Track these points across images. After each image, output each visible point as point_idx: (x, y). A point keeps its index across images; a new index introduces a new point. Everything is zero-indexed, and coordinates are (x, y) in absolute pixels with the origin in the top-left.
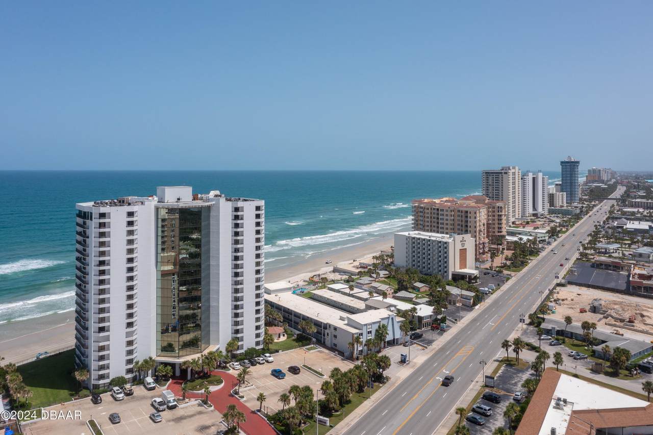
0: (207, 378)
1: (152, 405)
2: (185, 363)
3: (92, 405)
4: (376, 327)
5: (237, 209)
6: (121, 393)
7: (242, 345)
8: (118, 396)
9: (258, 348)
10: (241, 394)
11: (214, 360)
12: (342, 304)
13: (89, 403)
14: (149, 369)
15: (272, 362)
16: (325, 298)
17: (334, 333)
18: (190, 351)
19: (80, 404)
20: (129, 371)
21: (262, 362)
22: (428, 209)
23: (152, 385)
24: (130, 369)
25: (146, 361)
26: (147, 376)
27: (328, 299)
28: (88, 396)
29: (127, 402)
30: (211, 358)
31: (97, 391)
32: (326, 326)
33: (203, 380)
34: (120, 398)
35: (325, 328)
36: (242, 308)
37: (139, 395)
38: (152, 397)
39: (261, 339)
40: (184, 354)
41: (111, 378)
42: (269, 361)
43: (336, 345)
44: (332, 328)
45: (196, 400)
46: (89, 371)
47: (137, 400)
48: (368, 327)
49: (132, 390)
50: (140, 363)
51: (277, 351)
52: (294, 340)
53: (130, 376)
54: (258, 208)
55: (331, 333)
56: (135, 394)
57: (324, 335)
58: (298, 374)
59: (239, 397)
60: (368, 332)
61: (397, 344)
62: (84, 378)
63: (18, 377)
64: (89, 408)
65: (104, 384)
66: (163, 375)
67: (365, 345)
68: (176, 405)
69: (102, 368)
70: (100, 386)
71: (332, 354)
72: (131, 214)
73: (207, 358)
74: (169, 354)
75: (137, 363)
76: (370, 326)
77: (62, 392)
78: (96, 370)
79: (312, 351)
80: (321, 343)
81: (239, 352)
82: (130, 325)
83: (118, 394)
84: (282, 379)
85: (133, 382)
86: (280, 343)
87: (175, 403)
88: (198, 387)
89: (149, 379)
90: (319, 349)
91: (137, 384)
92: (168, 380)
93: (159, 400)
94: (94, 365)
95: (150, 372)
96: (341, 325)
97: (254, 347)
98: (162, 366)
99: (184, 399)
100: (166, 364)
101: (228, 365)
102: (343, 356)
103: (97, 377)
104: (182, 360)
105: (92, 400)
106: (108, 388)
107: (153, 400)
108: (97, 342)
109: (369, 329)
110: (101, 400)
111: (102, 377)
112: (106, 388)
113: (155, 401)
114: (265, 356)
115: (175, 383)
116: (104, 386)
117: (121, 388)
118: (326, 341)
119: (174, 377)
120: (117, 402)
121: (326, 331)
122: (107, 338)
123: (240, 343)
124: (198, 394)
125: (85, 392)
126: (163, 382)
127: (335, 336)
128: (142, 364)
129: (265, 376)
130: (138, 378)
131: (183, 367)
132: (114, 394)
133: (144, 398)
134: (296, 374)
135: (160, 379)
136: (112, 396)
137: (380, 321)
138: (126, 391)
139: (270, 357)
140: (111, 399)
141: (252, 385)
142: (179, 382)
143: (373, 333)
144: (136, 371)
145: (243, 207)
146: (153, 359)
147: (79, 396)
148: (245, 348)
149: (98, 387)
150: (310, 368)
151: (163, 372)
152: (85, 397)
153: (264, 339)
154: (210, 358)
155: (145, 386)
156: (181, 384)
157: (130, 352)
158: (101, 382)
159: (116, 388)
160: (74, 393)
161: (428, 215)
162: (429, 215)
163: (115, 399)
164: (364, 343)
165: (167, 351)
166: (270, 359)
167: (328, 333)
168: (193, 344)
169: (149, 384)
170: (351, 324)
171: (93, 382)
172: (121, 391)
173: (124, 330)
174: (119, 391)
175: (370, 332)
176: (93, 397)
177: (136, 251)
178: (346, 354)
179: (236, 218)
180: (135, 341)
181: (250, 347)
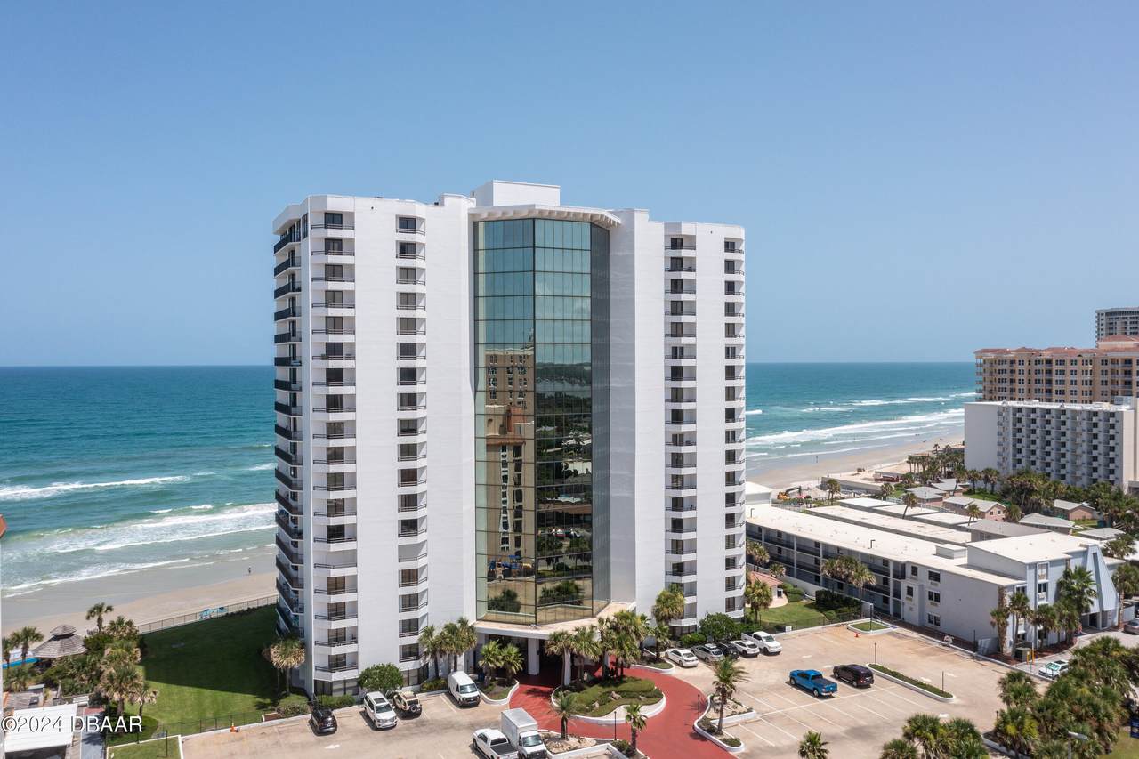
0: (616, 685)
1: (476, 749)
2: (556, 638)
3: (310, 735)
4: (1057, 574)
5: (676, 243)
6: (387, 708)
7: (693, 606)
8: (382, 716)
9: (732, 615)
10: (727, 733)
11: (634, 636)
13: (304, 731)
14: (460, 649)
15: (778, 653)
17: (929, 586)
18: (565, 613)
19: (280, 733)
20: (410, 652)
21: (751, 651)
22: (1021, 363)
23: (470, 694)
24: (411, 646)
25: (451, 629)
26: (456, 670)
28: (304, 712)
29: (404, 736)
30: (625, 629)
31: (324, 699)
32: (904, 570)
33: (607, 690)
34: (385, 721)
35: (900, 575)
36: (693, 507)
37: (438, 718)
38: (473, 727)
39: (738, 593)
40: (549, 619)
41: (362, 667)
42: (769, 651)
43: (938, 620)
44: (923, 575)
45: (599, 742)
46: (304, 645)
47: (432, 731)
48: (1039, 572)
49: (416, 702)
50: (436, 633)
51: (783, 628)
52: (810, 606)
53: (411, 665)
54: (730, 246)
55: (921, 587)
56: (425, 715)
57: (897, 594)
58: (867, 686)
59: (725, 741)
60: (1040, 585)
61: (1103, 627)
62: (292, 662)
63: (128, 649)
64: (304, 746)
65: (345, 681)
66: (498, 668)
68: (543, 752)
69: (338, 638)
70: (335, 687)
72: (407, 224)
73: (614, 628)
74: (510, 616)
75: (429, 632)
76: (1044, 571)
77: (239, 697)
78: (322, 644)
79: (872, 633)
80: (889, 613)
81: (685, 623)
82: (409, 527)
83: (379, 710)
84: (830, 697)
85: (419, 683)
87: (542, 747)
88: (597, 705)
89: (462, 678)
90: (889, 629)
91: (429, 690)
92: (510, 684)
93: (494, 734)
94: (317, 630)
95: (461, 660)
96: (950, 566)
97: (724, 612)
98: (493, 643)
99: (563, 738)
100: (504, 641)
101: (662, 654)
102: (973, 649)
103: (326, 663)
104: (545, 632)
105: (311, 722)
106: (354, 694)
107: (479, 732)
108: (327, 566)
109: (1041, 577)
110: (334, 724)
111: (338, 663)
112: (349, 693)
113: (484, 738)
114: (758, 638)
115: (529, 692)
116: (345, 689)
117: (390, 697)
118: (905, 608)
119: (523, 676)
120: (376, 732)
121: (905, 584)
122: (351, 559)
123: (688, 600)
124: (599, 725)
125: (294, 700)
126: (498, 689)
127: (935, 597)
128: (442, 636)
129: (780, 690)
130: (431, 673)
131: (553, 648)
132: (370, 711)
133: (448, 726)
134: (860, 686)
135: (491, 678)
136: (365, 715)
137: (1068, 560)
138: (401, 706)
139: (769, 639)
140: (363, 724)
141: (750, 710)
142: (541, 691)
143: (1052, 590)
144: (426, 654)
145: (692, 238)
146: (470, 624)
147: (279, 711)
148: (701, 615)
149: (327, 689)
150: (895, 674)
151: (498, 660)
152: (293, 715)
153: (746, 594)
154: (623, 627)
155: (450, 695)
156: (547, 695)
157: (411, 605)
158: (337, 676)
159: (374, 696)
160: (268, 701)
161: (1021, 377)
162: (1024, 377)
163: (373, 724)
165: (503, 609)
166: (773, 645)
167: (909, 589)
168: (567, 597)
169: (461, 689)
171: (316, 675)
172: (387, 702)
173: (393, 540)
174: (383, 704)
175: (1043, 587)
176: (315, 714)
177: (423, 353)
178: (985, 643)
179: (677, 264)
180: (422, 573)
181: (714, 614)
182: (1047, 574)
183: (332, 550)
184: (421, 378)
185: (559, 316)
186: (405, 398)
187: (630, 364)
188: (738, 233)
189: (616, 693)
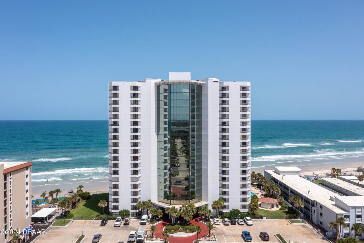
0: (184, 226)
7: (228, 206)
9: (242, 211)
12: (347, 191)
15: (252, 225)
16: (332, 184)
17: (320, 211)
20: (134, 207)
23: (145, 222)
27: (335, 185)
32: (314, 204)
35: (313, 205)
37: (133, 226)
41: (120, 210)
42: (248, 224)
43: (322, 223)
44: (319, 206)
48: (357, 210)
51: (262, 217)
53: (134, 211)
54: (243, 88)
55: (318, 210)
56: (130, 225)
57: (312, 212)
60: (357, 215)
62: (103, 205)
65: (116, 213)
67: (352, 229)
69: (115, 201)
70: (113, 214)
71: (315, 231)
72: (135, 88)
75: (140, 202)
78: (111, 202)
79: (295, 224)
80: (308, 218)
81: (224, 211)
82: (136, 172)
86: (271, 212)
90: (304, 224)
91: (137, 219)
94: (111, 198)
96: (328, 204)
97: (240, 209)
99: (152, 237)
102: (325, 235)
103: (112, 207)
108: (112, 181)
109: (358, 212)
111: (116, 208)
114: (247, 219)
115: (163, 224)
118: (313, 217)
121: (314, 208)
122: (117, 180)
123: (226, 204)
127: (321, 215)
129: (235, 236)
134: (264, 240)
139: (251, 220)
148: (231, 209)
151: (156, 213)
153: (250, 204)
155: (140, 221)
157: (136, 194)
158: (113, 211)
164: (351, 226)
166: (250, 222)
167: (314, 210)
169: (143, 220)
170: (339, 205)
171: (110, 210)
173: (129, 175)
178: (329, 234)
179: (224, 95)
180: (139, 185)
181: (235, 209)
182: (362, 211)
183: (112, 177)
184: (139, 131)
185: (178, 113)
186: (135, 137)
187: (207, 127)
188: (248, 84)
189: (181, 228)
